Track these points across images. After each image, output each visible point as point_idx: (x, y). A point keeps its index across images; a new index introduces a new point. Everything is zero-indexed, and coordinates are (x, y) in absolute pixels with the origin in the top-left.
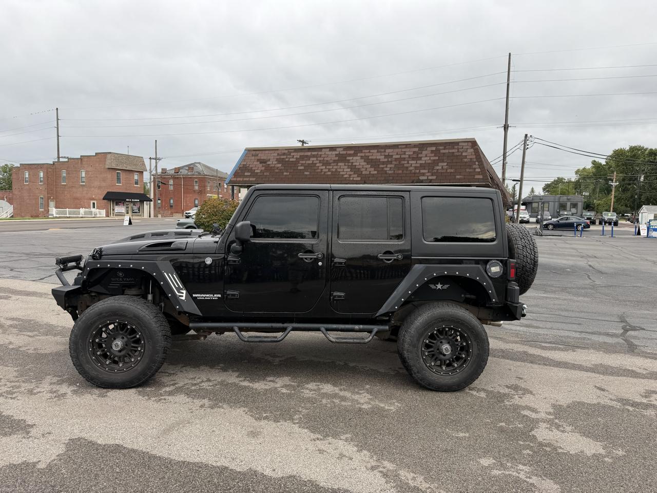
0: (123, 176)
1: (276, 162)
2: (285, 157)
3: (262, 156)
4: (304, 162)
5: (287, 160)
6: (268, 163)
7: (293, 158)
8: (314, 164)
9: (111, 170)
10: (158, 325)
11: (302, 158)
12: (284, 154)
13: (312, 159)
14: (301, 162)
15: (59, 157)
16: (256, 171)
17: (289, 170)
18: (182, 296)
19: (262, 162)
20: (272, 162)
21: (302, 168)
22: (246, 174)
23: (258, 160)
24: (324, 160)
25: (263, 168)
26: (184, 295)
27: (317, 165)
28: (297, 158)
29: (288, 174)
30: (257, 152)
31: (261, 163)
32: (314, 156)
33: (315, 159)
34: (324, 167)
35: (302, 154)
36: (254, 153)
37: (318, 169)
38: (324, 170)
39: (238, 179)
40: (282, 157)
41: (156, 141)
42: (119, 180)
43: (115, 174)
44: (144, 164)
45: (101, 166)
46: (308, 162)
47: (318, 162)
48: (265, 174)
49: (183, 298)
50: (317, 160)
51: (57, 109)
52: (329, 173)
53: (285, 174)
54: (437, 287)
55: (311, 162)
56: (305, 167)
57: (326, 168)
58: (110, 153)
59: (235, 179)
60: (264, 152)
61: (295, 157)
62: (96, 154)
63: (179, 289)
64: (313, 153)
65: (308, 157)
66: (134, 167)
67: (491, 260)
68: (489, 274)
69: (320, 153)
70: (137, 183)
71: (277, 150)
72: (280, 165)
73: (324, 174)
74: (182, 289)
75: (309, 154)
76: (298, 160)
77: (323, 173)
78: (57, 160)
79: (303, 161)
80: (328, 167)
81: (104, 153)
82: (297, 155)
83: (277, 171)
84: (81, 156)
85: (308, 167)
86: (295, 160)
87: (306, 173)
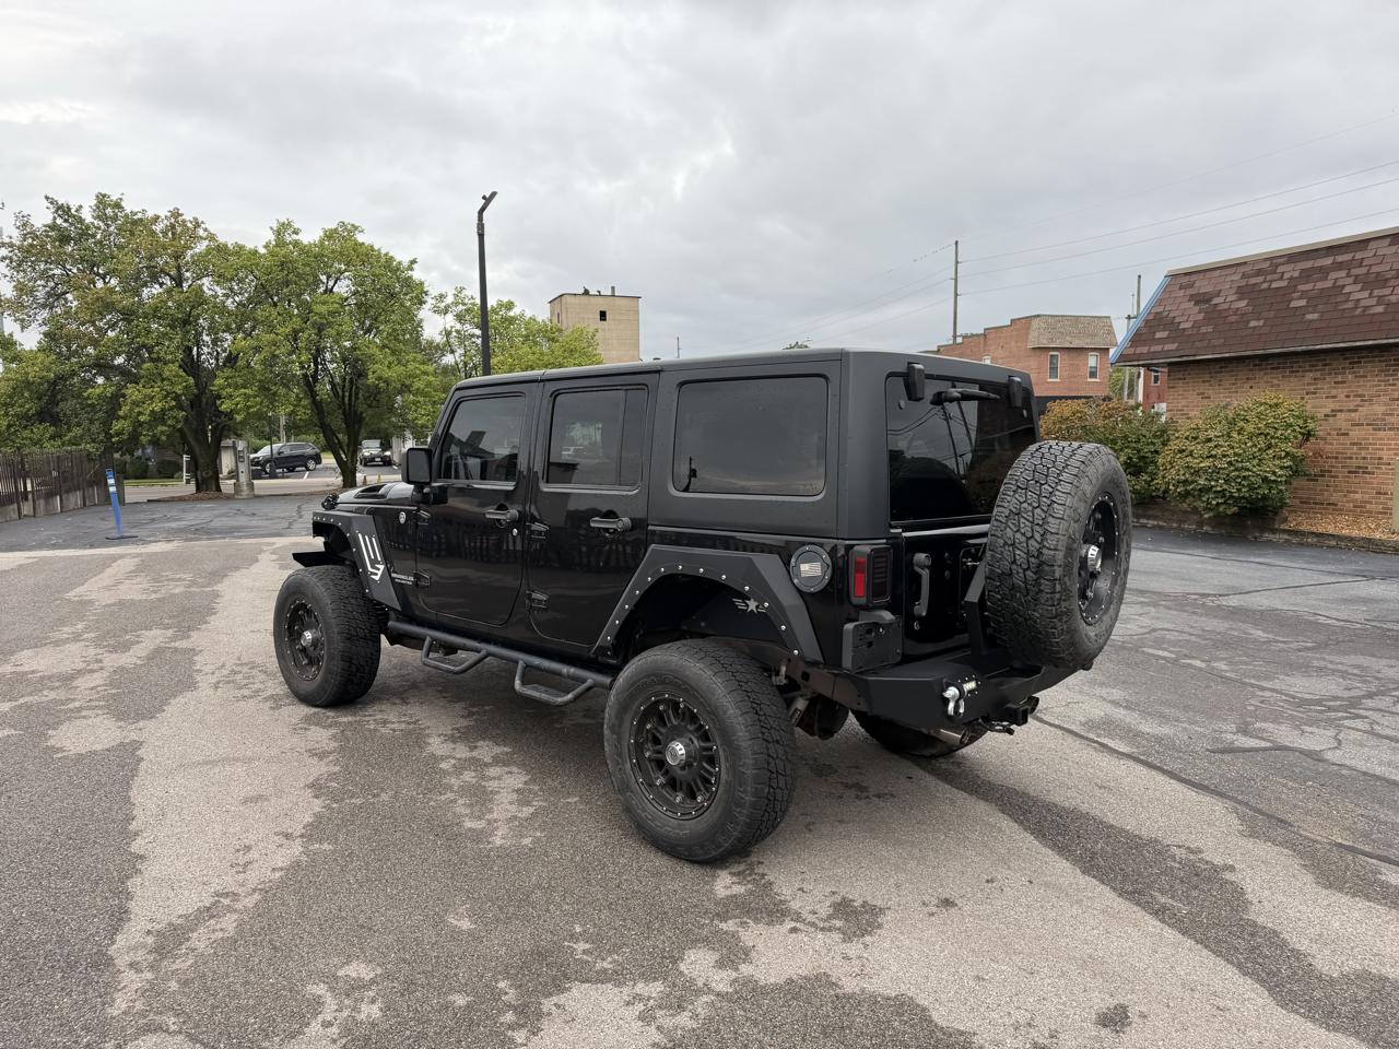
0: (1063, 361)
1: (1234, 297)
2: (1260, 279)
3: (1203, 286)
4: (1309, 287)
5: (1265, 286)
6: (1215, 301)
7: (1281, 279)
8: (1338, 288)
9: (1038, 352)
10: (335, 615)
11: (1306, 275)
12: (1259, 273)
13: (1333, 275)
14: (1301, 287)
15: (955, 337)
16: (1182, 326)
17: (1265, 314)
18: (376, 574)
19: (1201, 299)
20: (1228, 299)
21: (1303, 303)
22: (1158, 335)
23: (1192, 297)
24: (1368, 273)
25: (1201, 316)
26: (380, 573)
27: (1346, 290)
28: (1291, 279)
29: (1261, 323)
30: (1194, 278)
31: (1196, 303)
32: (1339, 266)
33: (1343, 274)
34: (1366, 294)
35: (1308, 264)
36: (1185, 280)
37: (1347, 301)
38: (1363, 303)
39: (1139, 350)
40: (1253, 281)
41: (1139, 277)
42: (1054, 370)
43: (1046, 359)
44: (1111, 332)
45: (1019, 344)
46: (1320, 285)
47: (1351, 280)
48: (1203, 330)
49: (377, 578)
50: (1348, 275)
51: (957, 243)
52: (1380, 309)
53: (1253, 324)
54: (748, 606)
55: (1329, 284)
56: (1309, 299)
57: (1371, 296)
58: (1038, 316)
59: (1131, 351)
60: (1208, 274)
61: (1286, 276)
62: (1012, 321)
63: (374, 562)
64: (1340, 258)
65: (1324, 272)
66: (1088, 341)
67: (804, 544)
68: (796, 581)
69: (1359, 255)
70: (1093, 375)
71: (1245, 263)
72: (1243, 304)
73: (1363, 315)
74: (379, 563)
75: (1328, 261)
76: (1293, 283)
77: (1359, 310)
78: (951, 342)
79: (1307, 283)
80: (1376, 292)
81: (1027, 317)
82: (1291, 271)
83: (1233, 318)
84: (985, 329)
85: (1314, 300)
86: (1283, 284)
87: (1309, 317)
